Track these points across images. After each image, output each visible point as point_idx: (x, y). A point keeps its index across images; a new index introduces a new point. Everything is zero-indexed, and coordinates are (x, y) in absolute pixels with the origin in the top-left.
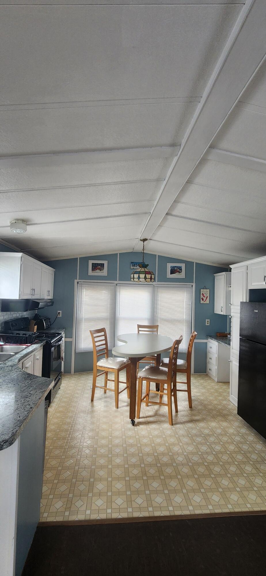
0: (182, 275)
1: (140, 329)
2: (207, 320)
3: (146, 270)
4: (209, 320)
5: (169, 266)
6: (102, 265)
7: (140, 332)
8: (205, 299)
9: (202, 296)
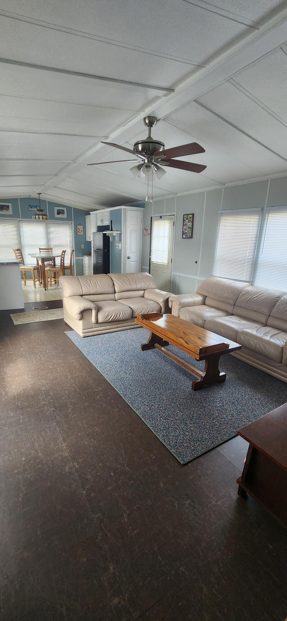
0: (65, 216)
1: (41, 250)
2: (82, 245)
3: (43, 213)
4: (83, 245)
5: (56, 209)
6: (8, 207)
7: (41, 252)
8: (80, 231)
9: (78, 230)
